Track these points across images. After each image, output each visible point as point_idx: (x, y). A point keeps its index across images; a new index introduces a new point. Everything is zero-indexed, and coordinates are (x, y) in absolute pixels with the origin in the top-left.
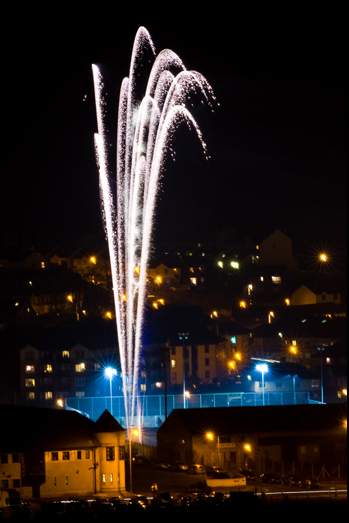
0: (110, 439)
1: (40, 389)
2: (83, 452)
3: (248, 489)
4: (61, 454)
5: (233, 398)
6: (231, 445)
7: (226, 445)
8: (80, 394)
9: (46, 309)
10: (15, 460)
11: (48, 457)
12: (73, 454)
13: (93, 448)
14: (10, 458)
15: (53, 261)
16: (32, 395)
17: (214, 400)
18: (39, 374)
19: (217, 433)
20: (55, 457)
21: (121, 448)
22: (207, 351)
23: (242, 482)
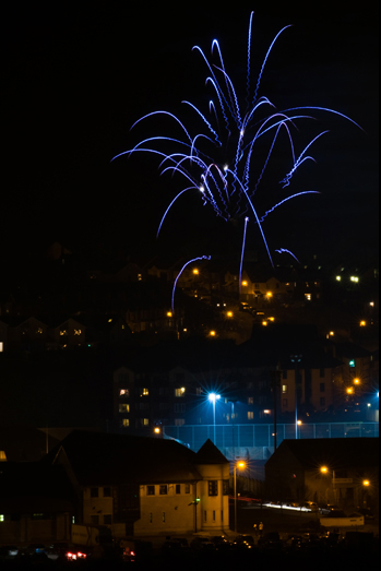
0: (212, 472)
1: (135, 416)
2: (183, 486)
3: (366, 530)
4: (157, 488)
5: (350, 429)
6: (348, 481)
7: (342, 481)
8: (180, 422)
9: (143, 326)
10: (107, 493)
11: (143, 491)
12: (172, 487)
13: (194, 482)
14: (101, 491)
15: (151, 272)
16: (126, 422)
17: (328, 430)
18: (133, 398)
19: (332, 467)
20: (151, 491)
21: (225, 482)
22: (322, 375)
23: (360, 521)
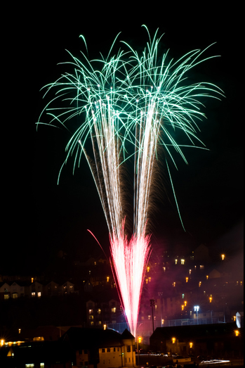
0: (128, 342)
1: (96, 320)
2: (116, 348)
3: (192, 363)
4: (106, 350)
5: (184, 322)
6: (184, 343)
7: (181, 343)
8: (114, 322)
9: (97, 283)
10: (85, 353)
11: (100, 351)
12: (112, 349)
13: (121, 346)
14: (83, 353)
15: (100, 261)
16: (92, 322)
17: (175, 323)
18: (95, 313)
19: (177, 338)
20: (103, 351)
21: (134, 346)
22: (171, 301)
23: (189, 360)
